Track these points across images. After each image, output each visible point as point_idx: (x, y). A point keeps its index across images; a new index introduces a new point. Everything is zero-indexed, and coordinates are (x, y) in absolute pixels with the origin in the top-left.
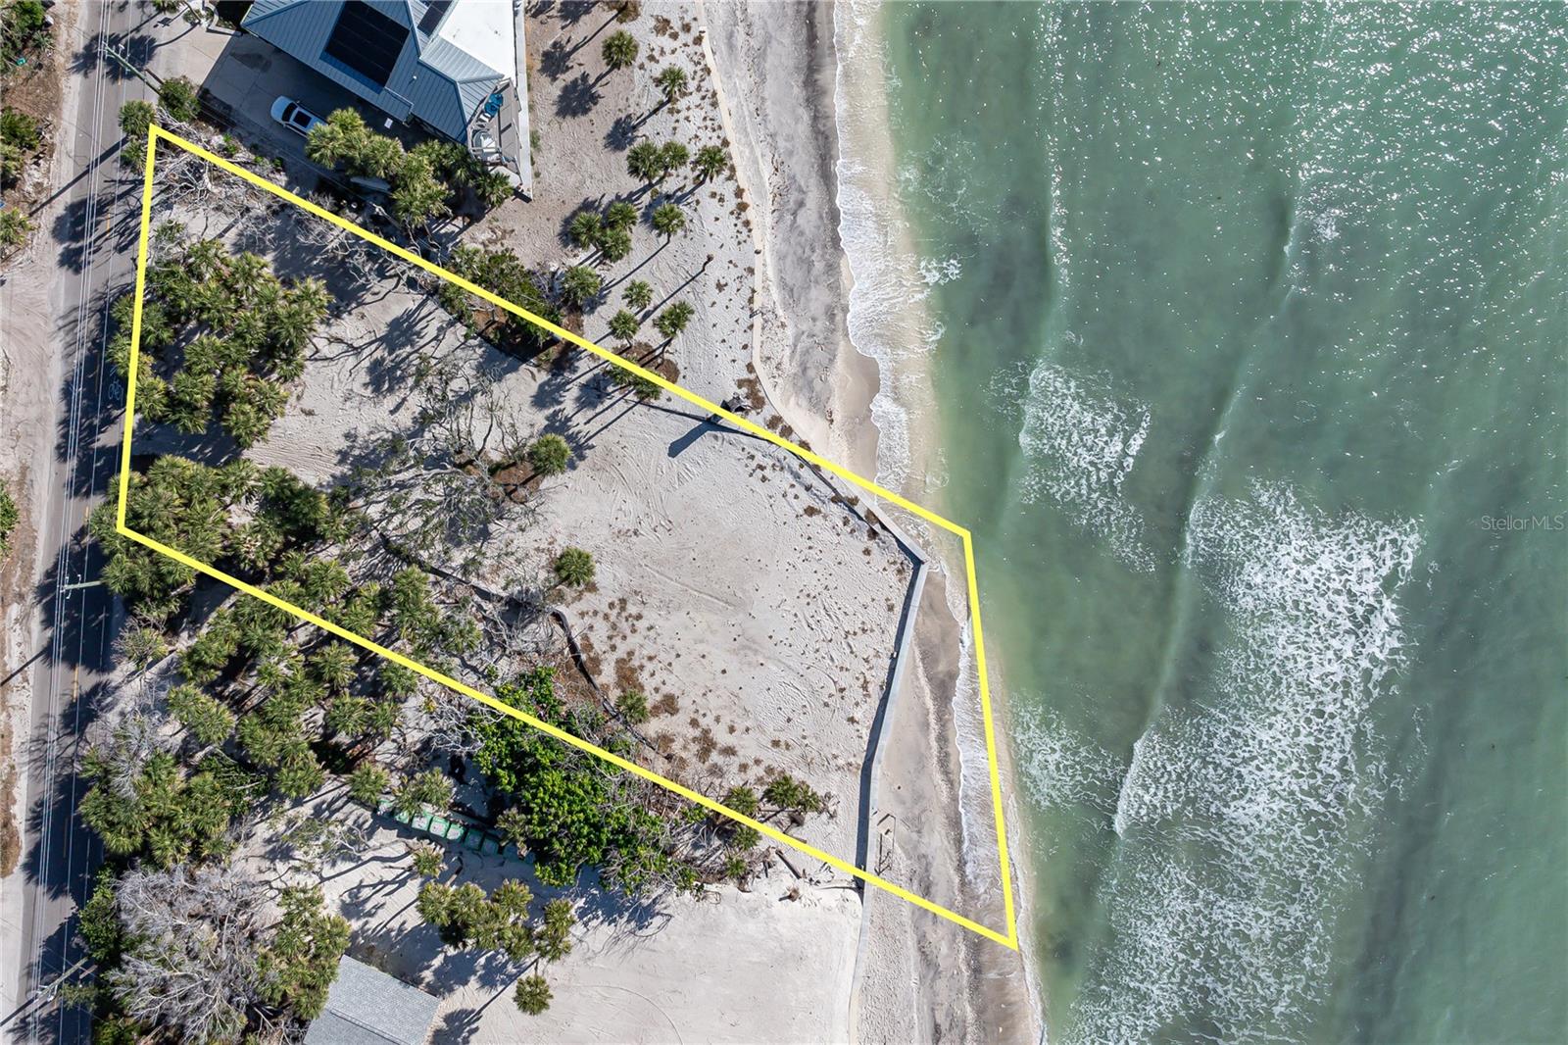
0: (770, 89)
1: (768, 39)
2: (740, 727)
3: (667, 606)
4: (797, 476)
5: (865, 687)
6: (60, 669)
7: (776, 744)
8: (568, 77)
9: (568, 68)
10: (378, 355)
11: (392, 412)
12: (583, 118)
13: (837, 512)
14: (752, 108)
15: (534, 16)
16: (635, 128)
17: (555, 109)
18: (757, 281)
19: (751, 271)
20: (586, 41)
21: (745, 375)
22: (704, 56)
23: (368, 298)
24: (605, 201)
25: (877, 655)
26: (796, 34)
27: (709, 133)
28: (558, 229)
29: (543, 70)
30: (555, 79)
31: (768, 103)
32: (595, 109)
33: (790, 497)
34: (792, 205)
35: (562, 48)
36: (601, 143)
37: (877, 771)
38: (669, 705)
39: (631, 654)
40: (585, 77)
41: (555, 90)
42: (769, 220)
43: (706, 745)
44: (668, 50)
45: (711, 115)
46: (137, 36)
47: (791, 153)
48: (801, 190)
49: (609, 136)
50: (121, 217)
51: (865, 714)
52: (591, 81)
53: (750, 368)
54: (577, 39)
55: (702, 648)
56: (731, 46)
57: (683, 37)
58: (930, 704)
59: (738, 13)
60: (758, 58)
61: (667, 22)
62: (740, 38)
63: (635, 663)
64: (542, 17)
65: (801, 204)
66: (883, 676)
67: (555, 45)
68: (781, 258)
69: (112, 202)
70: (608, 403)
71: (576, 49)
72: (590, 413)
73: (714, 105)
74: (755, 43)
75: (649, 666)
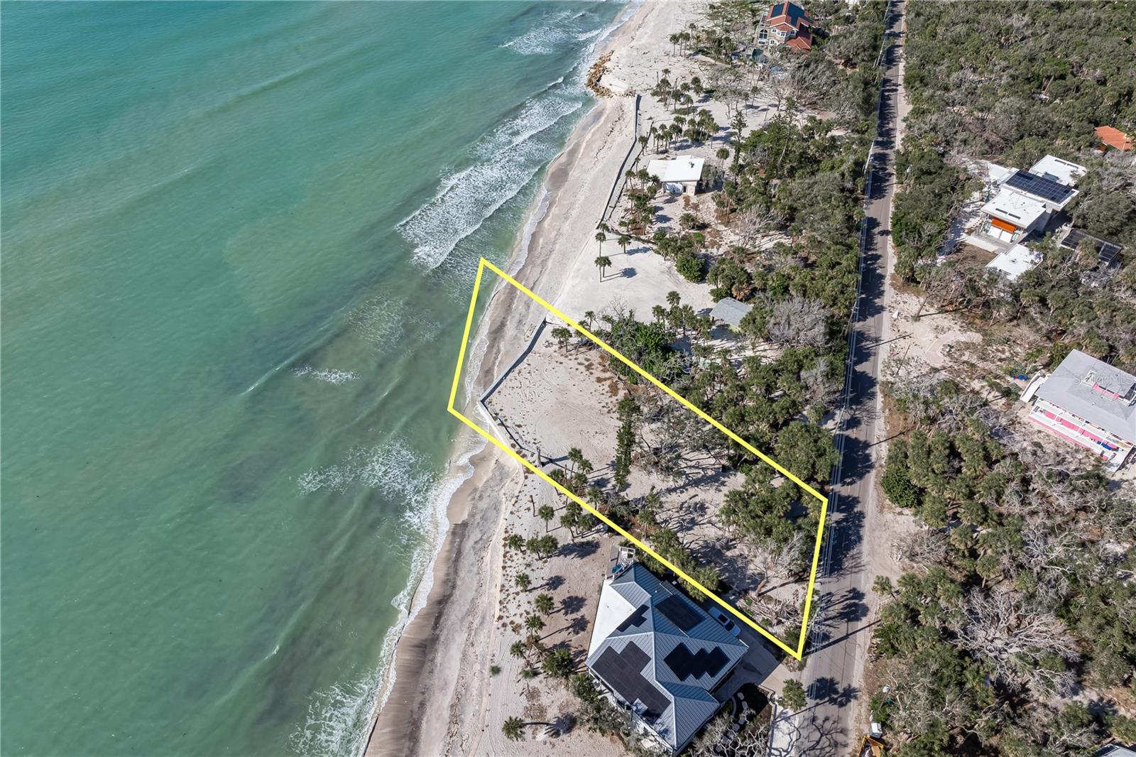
0: (470, 596)
1: (463, 619)
2: (573, 370)
3: (591, 408)
4: (521, 438)
5: (520, 372)
6: (862, 438)
7: (561, 363)
8: (574, 616)
9: (574, 620)
10: (700, 518)
11: (697, 495)
12: (573, 595)
13: (508, 423)
14: (483, 587)
15: (584, 651)
16: (547, 584)
17: (586, 602)
18: (510, 508)
19: (512, 513)
20: (560, 631)
21: (529, 475)
22: (500, 610)
23: (701, 543)
24: (572, 556)
25: (511, 380)
26: (447, 619)
27: (510, 574)
28: (599, 550)
29: (588, 622)
30: (582, 616)
31: (474, 589)
32: (565, 598)
33: (526, 432)
34: (481, 542)
35: (574, 631)
36: (566, 582)
37: (526, 348)
38: (599, 380)
39: (610, 397)
40: (566, 614)
41: (583, 611)
42: (494, 538)
43: (589, 367)
44: (518, 616)
45: (507, 582)
46: (818, 700)
47: (472, 565)
48: (474, 548)
49: (561, 584)
50: (830, 609)
51: (523, 365)
52: (563, 611)
53: (526, 477)
54: (565, 634)
55: (581, 393)
56: (483, 618)
57: (507, 621)
58: (496, 368)
59: (473, 634)
60: (471, 611)
61: (513, 630)
62: (477, 622)
63: (609, 394)
64: (581, 649)
65: (476, 542)
66: (511, 374)
67: (578, 633)
68: (495, 522)
69: (835, 617)
70: (595, 479)
71: (568, 628)
72: (604, 477)
73: (503, 586)
74: (470, 618)
75: (604, 392)
